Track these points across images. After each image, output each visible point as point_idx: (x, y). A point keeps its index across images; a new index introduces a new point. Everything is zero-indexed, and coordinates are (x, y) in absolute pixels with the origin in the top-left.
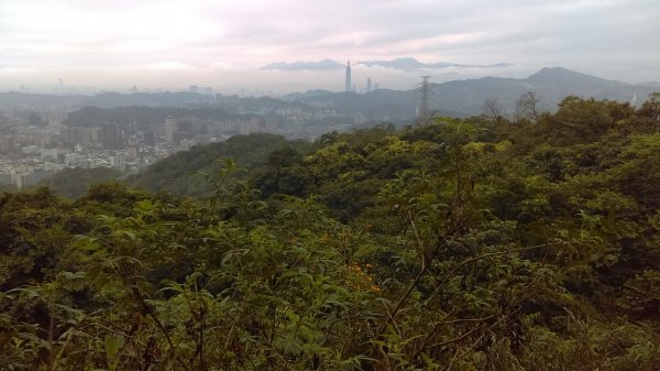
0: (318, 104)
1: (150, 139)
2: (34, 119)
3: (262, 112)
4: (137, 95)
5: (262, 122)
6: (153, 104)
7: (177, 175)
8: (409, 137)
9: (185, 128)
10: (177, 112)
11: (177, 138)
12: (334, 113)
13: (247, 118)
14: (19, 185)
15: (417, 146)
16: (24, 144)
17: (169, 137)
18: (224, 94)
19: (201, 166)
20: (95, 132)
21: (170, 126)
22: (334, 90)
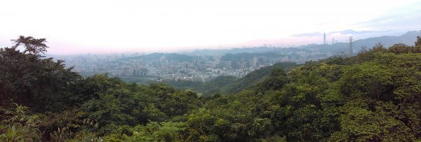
0: (312, 49)
1: (248, 65)
2: (211, 59)
3: (290, 54)
4: (245, 49)
5: (290, 58)
6: (250, 52)
7: (254, 79)
8: (329, 63)
9: (260, 60)
10: (258, 55)
11: (258, 64)
12: (319, 53)
13: (284, 56)
14: (204, 81)
15: (331, 67)
16: (207, 67)
17: (255, 64)
18: (276, 47)
19: (263, 75)
20: (230, 62)
21: (255, 60)
22: (319, 44)
